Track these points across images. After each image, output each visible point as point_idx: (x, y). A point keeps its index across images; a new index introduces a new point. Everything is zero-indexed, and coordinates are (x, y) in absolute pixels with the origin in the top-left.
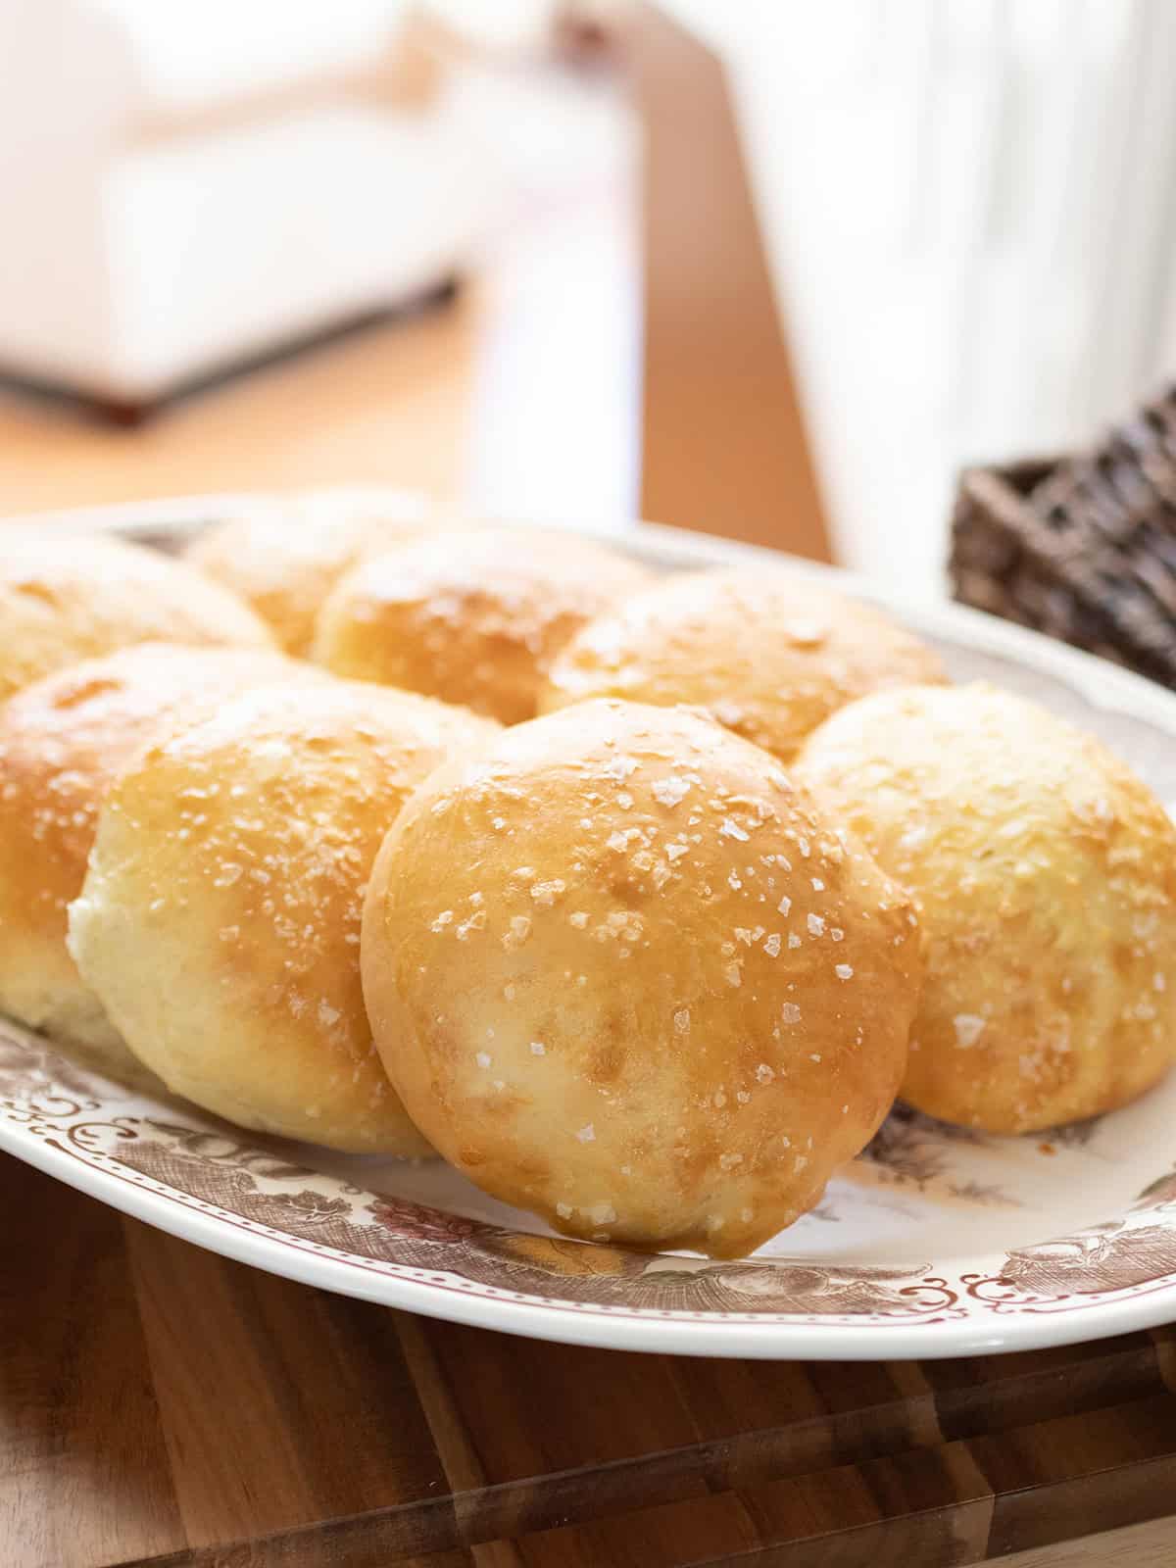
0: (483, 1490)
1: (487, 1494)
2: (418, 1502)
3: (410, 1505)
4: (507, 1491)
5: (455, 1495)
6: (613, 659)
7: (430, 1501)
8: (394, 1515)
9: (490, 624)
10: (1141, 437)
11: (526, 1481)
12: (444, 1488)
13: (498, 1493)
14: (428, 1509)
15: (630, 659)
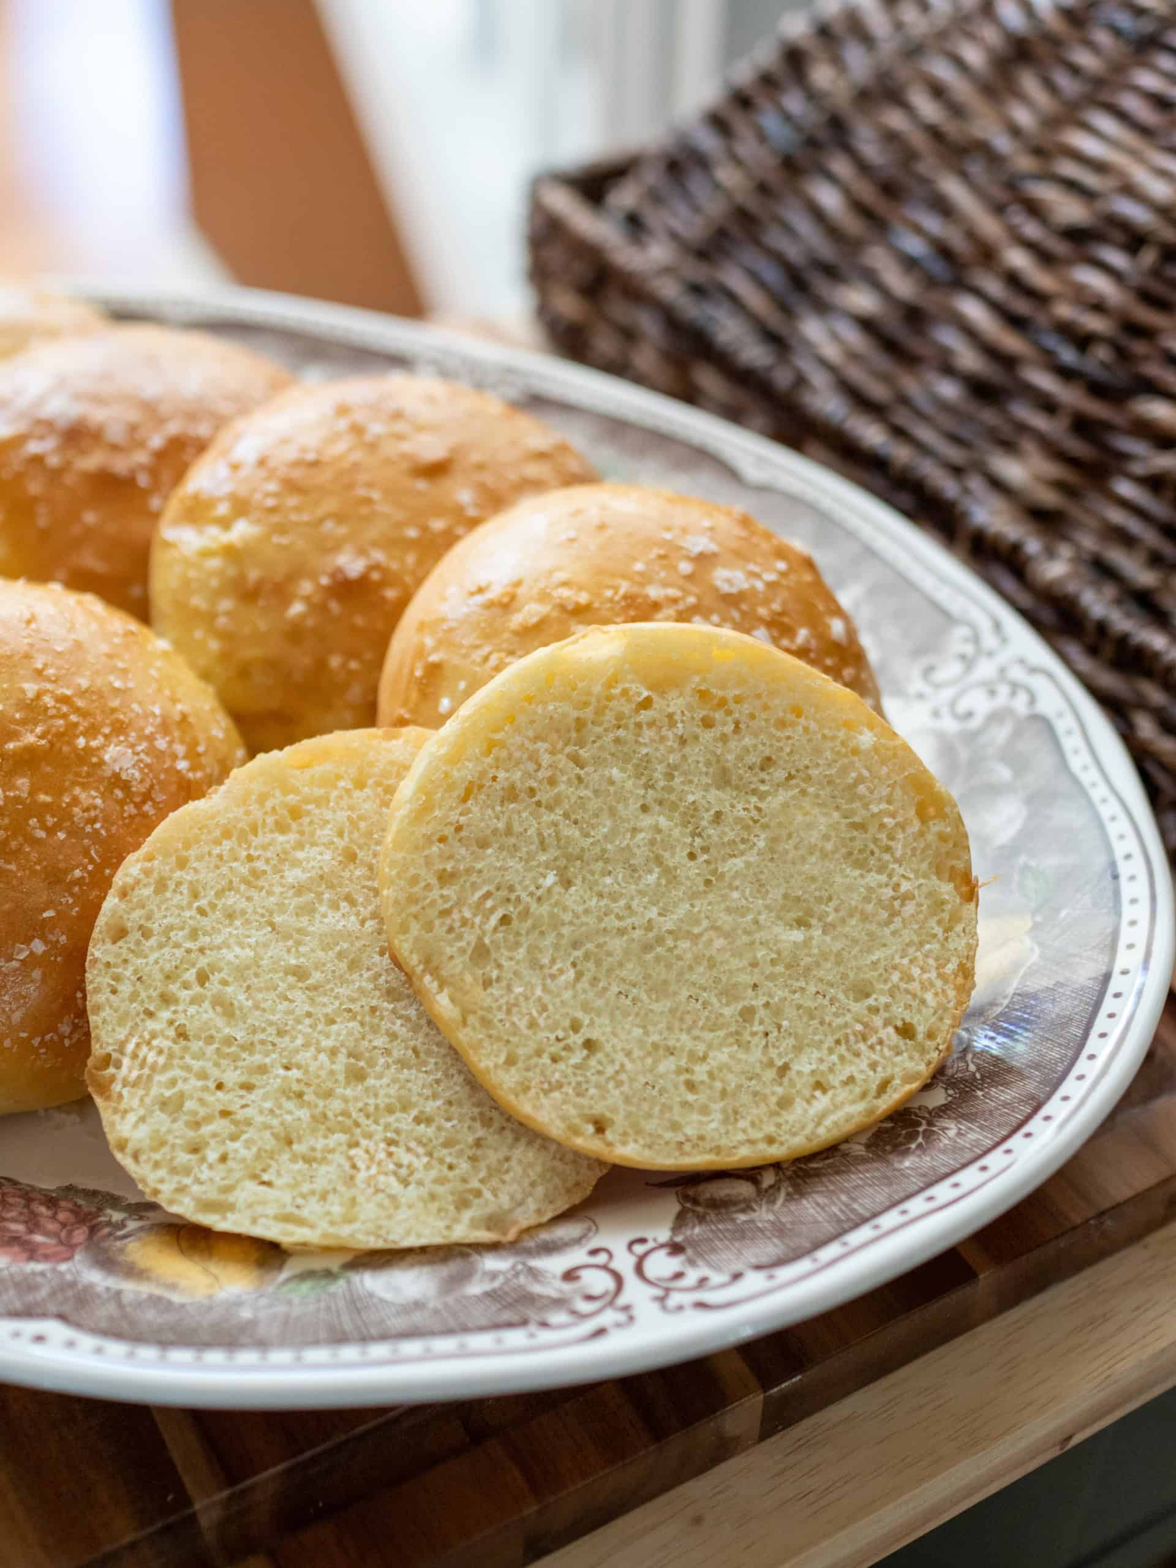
0: (225, 1493)
1: (230, 1498)
2: (160, 1525)
3: (150, 1530)
4: (252, 1488)
5: (197, 1506)
6: (223, 509)
7: (172, 1519)
8: (133, 1546)
9: (92, 461)
10: (708, 141)
11: (272, 1471)
12: (185, 1501)
13: (243, 1492)
14: (168, 1528)
15: (241, 507)
